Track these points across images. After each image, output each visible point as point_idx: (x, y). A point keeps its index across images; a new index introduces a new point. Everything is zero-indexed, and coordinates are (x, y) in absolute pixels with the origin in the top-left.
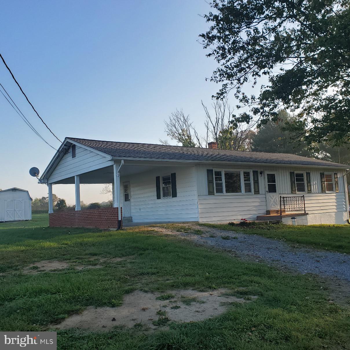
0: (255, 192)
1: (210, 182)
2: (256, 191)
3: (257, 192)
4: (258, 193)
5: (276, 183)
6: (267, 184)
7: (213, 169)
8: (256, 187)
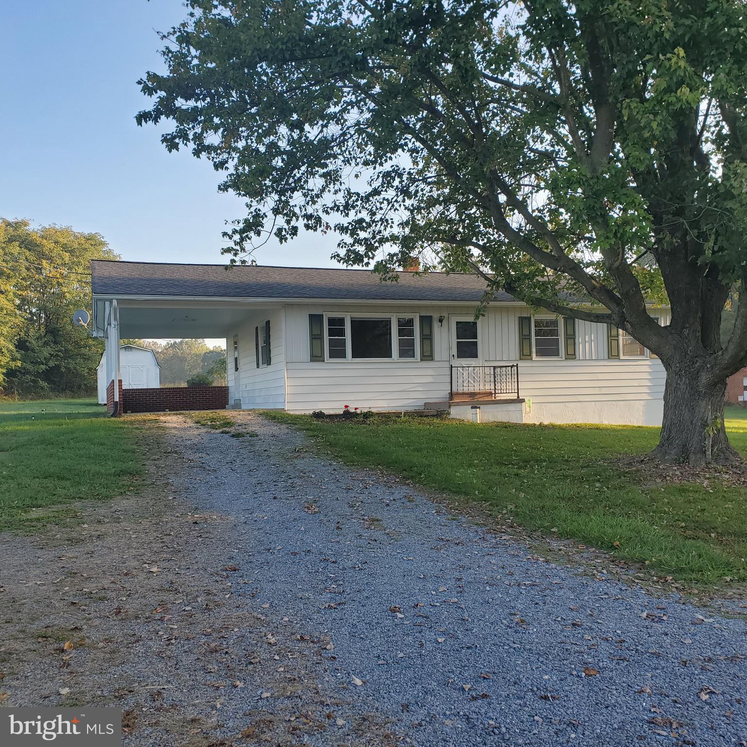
0: (424, 356)
1: (315, 338)
2: (425, 354)
3: (428, 356)
4: (431, 358)
5: (479, 340)
6: (454, 341)
7: (324, 314)
8: (427, 348)
